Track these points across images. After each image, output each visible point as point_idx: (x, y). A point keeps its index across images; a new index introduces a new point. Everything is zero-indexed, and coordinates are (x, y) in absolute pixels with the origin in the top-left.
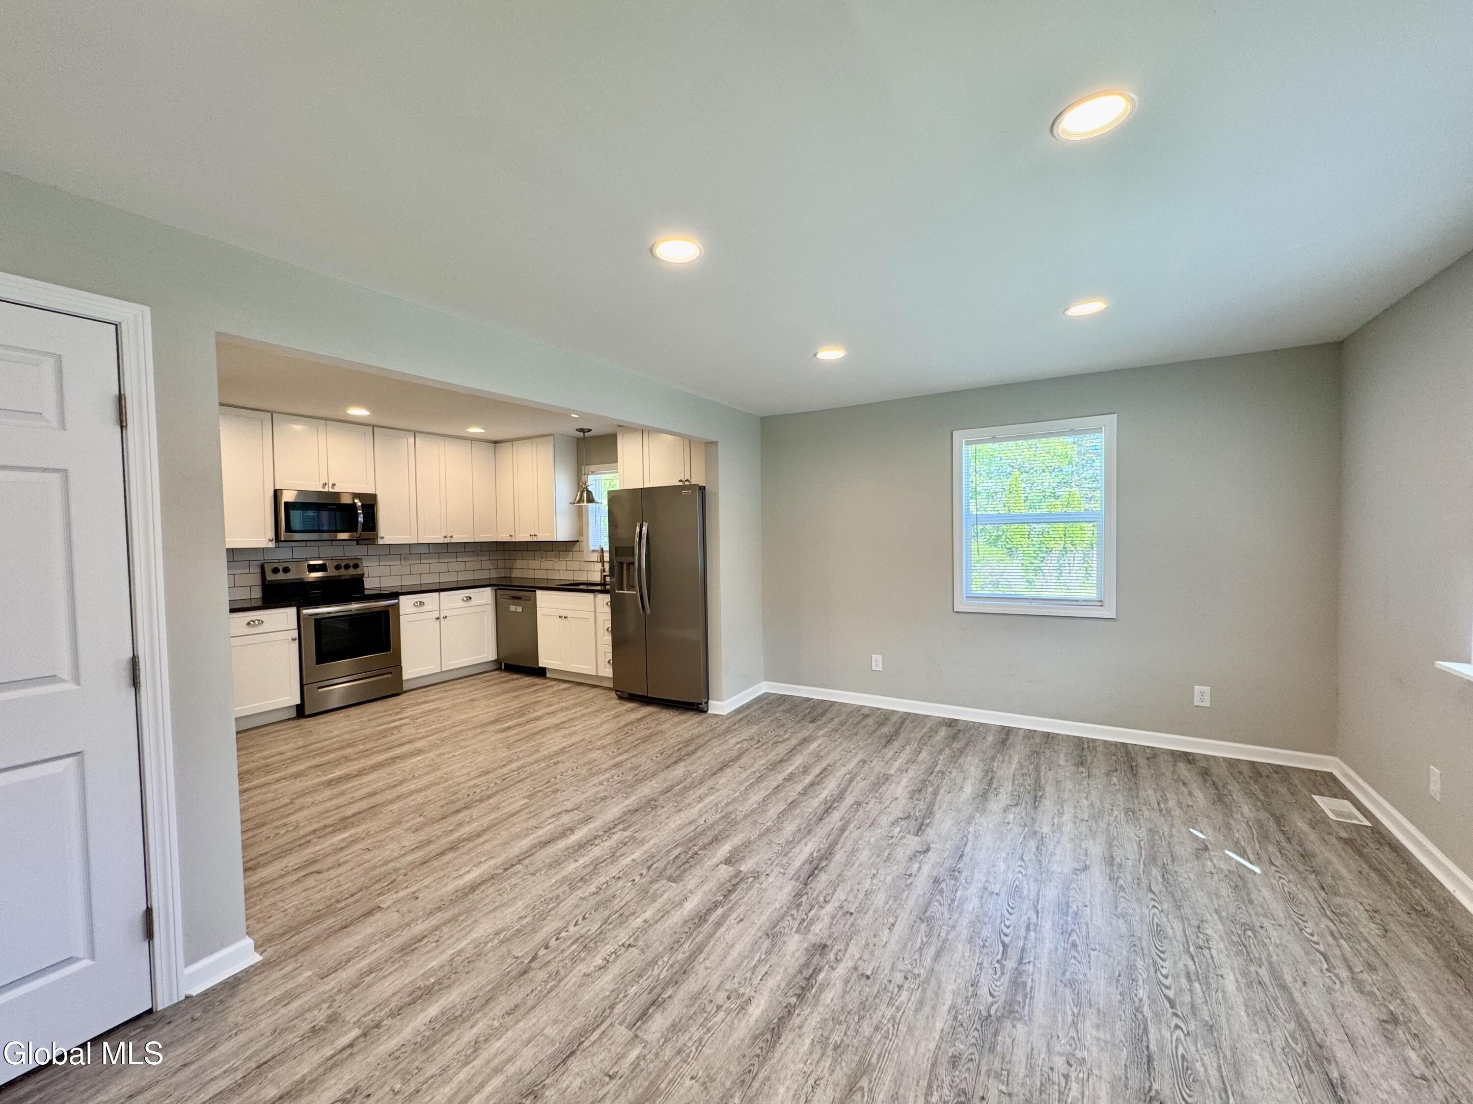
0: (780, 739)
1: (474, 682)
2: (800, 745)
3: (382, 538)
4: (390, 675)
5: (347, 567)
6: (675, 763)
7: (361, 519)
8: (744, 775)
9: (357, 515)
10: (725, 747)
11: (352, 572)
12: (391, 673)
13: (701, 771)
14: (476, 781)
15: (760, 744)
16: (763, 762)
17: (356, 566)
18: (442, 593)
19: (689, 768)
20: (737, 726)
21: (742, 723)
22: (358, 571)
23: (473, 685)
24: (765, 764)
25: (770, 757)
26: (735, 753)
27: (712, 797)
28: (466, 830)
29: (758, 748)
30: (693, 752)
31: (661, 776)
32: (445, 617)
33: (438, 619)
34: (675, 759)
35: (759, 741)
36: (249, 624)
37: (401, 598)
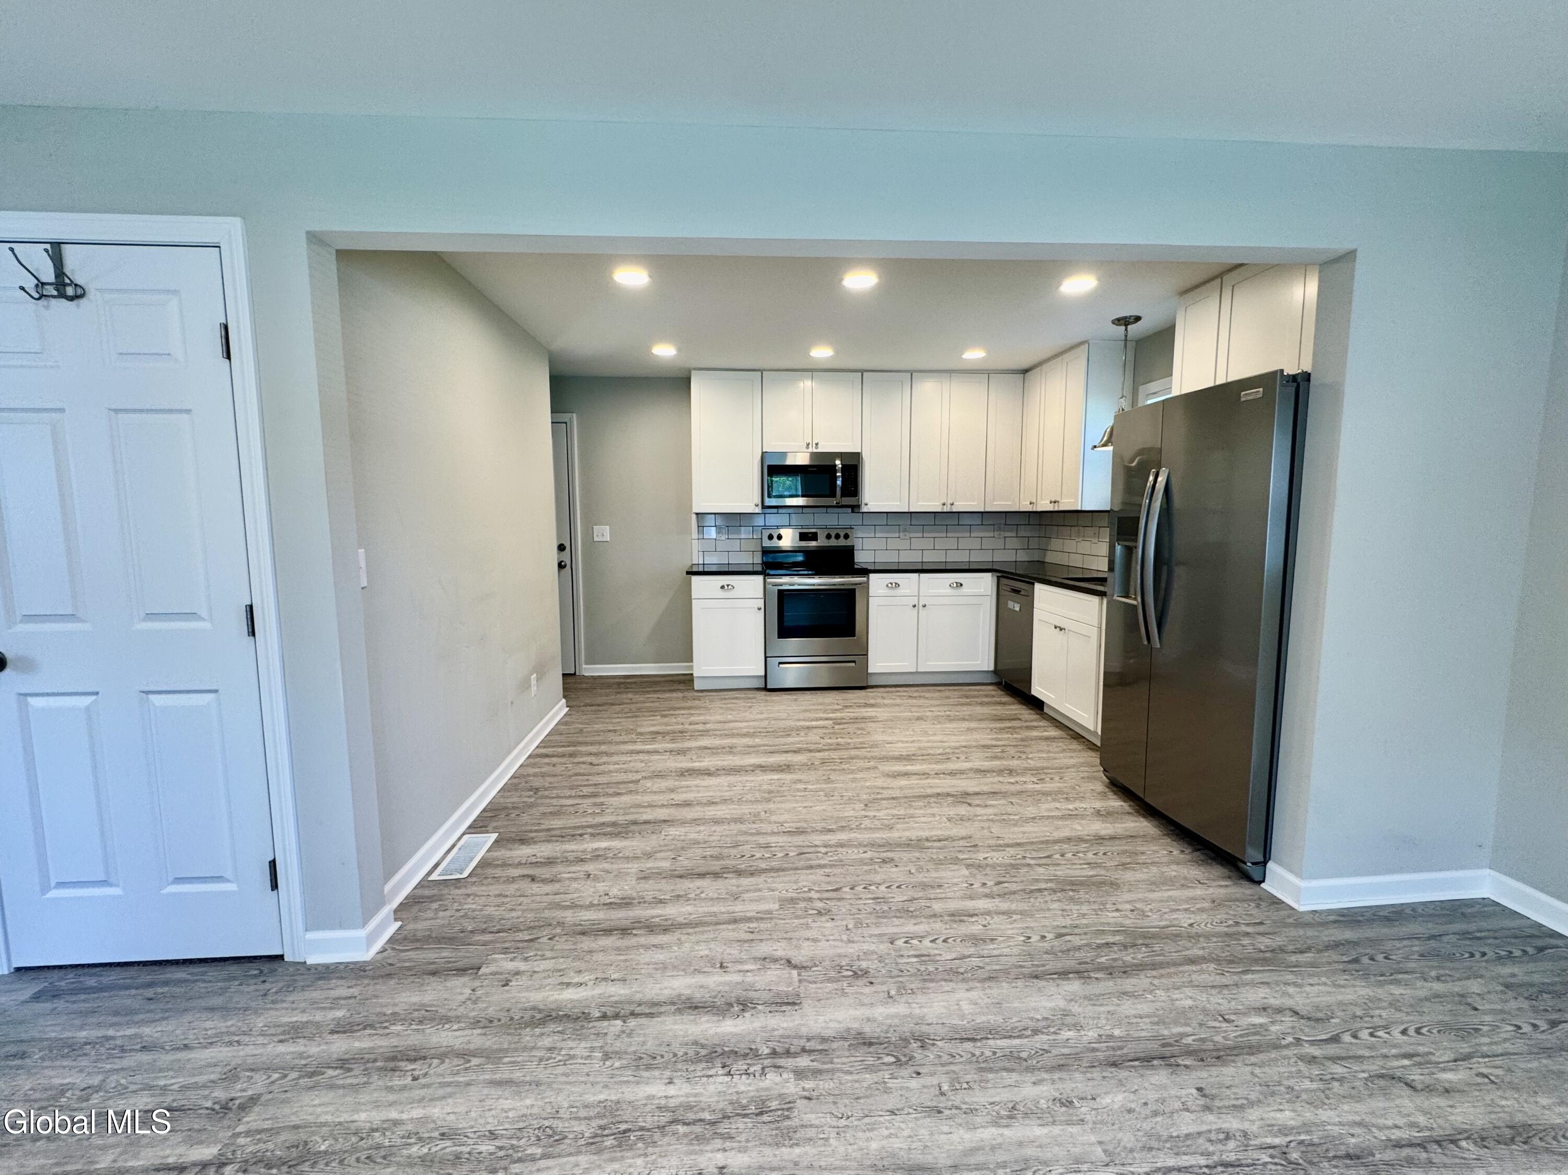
0: (1416, 1076)
1: (947, 694)
2: (1482, 1140)
3: (866, 505)
4: (853, 664)
5: (837, 536)
6: (1064, 974)
7: (839, 482)
8: (1186, 1124)
9: (835, 478)
10: (1218, 1001)
11: (842, 542)
12: (854, 662)
13: (1092, 1034)
14: (772, 839)
15: (1332, 1050)
16: (1286, 1117)
17: (846, 536)
18: (922, 575)
19: (1075, 1008)
20: (1308, 957)
21: (1333, 955)
22: (848, 543)
23: (941, 698)
24: (1284, 1130)
25: (1325, 1115)
26: (1226, 1035)
27: (1039, 1131)
28: (672, 911)
29: (1313, 1060)
30: (1127, 971)
31: (1003, 989)
32: (924, 606)
33: (914, 606)
34: (1071, 964)
35: (1335, 1039)
36: (723, 587)
37: (872, 576)
